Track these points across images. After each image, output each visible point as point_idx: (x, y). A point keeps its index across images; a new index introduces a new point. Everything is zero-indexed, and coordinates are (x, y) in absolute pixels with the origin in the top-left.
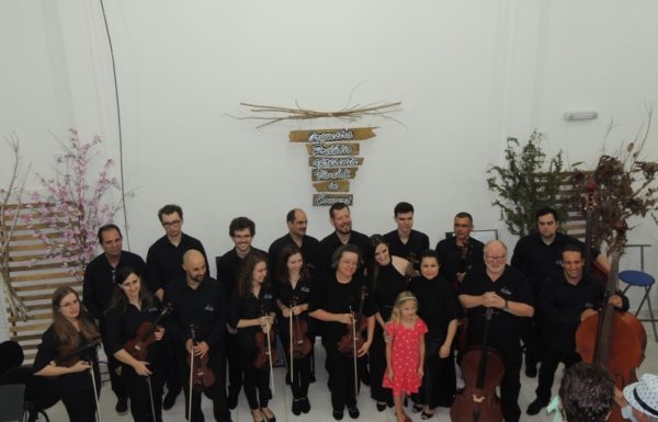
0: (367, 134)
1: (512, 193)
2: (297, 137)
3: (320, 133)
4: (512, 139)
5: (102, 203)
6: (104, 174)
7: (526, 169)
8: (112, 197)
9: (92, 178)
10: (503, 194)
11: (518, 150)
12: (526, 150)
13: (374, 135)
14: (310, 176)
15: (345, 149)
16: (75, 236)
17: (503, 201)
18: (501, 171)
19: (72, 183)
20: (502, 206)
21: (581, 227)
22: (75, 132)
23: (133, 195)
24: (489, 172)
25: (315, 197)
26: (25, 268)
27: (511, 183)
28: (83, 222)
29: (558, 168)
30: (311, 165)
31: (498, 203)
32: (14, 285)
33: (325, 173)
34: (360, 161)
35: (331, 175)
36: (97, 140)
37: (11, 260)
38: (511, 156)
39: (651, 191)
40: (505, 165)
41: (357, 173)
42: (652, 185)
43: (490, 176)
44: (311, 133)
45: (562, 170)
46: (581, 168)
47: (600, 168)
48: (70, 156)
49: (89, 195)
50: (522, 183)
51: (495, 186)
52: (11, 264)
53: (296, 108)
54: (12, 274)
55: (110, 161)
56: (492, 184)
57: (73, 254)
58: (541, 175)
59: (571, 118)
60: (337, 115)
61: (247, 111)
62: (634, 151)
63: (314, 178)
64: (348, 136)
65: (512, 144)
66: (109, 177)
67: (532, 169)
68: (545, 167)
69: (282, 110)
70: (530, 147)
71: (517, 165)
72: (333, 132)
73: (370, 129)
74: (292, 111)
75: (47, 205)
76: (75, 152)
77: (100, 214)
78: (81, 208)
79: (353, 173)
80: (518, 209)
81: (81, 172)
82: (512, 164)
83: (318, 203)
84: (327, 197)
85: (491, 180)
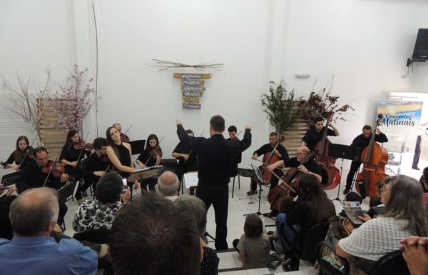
0: (208, 76)
1: (272, 108)
2: (177, 76)
3: (187, 75)
4: (272, 82)
5: (85, 102)
6: (88, 86)
7: (278, 97)
8: (91, 96)
9: (83, 88)
10: (268, 108)
11: (275, 88)
12: (278, 88)
13: (210, 77)
14: (182, 95)
15: (198, 83)
16: (73, 114)
17: (268, 110)
18: (268, 97)
19: (73, 90)
20: (268, 113)
21: (304, 126)
22: (77, 67)
23: (101, 98)
24: (262, 96)
25: (184, 104)
26: (47, 129)
27: (272, 103)
28: (78, 107)
29: (292, 97)
30: (182, 89)
31: (266, 111)
32: (42, 136)
34: (204, 89)
35: (192, 95)
36: (87, 70)
37: (41, 124)
38: (271, 91)
39: (333, 108)
40: (269, 94)
41: (203, 94)
42: (333, 106)
44: (183, 74)
45: (294, 99)
46: (303, 99)
47: (311, 98)
48: (73, 76)
49: (81, 95)
50: (277, 104)
52: (41, 127)
53: (177, 62)
54: (41, 131)
55: (92, 79)
56: (264, 103)
57: (71, 122)
58: (285, 101)
59: (299, 77)
60: (195, 67)
61: (155, 63)
62: (326, 92)
63: (184, 95)
64: (199, 77)
65: (272, 84)
66: (91, 88)
67: (281, 97)
68: (286, 97)
69: (171, 63)
70: (280, 87)
71: (275, 95)
72: (193, 75)
73: (209, 74)
74: (174, 64)
75: (61, 100)
76: (76, 75)
77: (85, 104)
78: (76, 101)
79: (201, 94)
80: (275, 115)
81: (79, 83)
82: (272, 94)
83: (185, 107)
84: (189, 104)
85: (263, 100)
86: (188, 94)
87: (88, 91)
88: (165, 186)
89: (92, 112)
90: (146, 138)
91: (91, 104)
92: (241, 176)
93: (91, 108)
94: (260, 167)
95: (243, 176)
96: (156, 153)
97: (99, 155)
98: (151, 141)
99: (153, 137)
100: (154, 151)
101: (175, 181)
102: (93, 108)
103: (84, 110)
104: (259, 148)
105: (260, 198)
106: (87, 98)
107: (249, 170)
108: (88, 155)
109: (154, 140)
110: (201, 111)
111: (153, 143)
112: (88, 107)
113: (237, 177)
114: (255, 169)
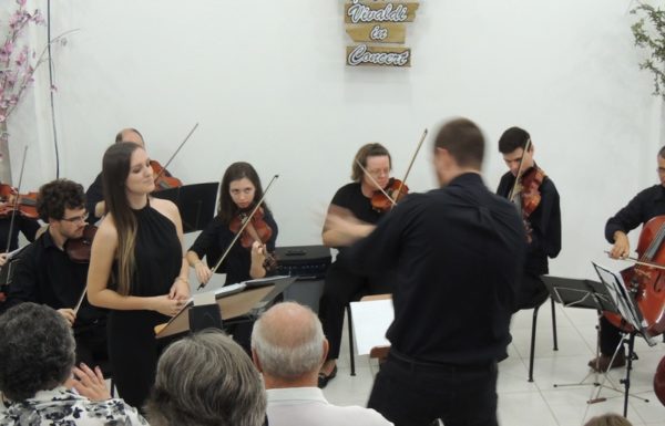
5: (14, 57)
8: (33, 37)
10: (659, 53)
14: (342, 18)
18: (654, 14)
20: (658, 72)
23: (64, 43)
24: (634, 12)
25: (350, 50)
31: (650, 65)
33: (366, 10)
35: (376, 15)
41: (417, 12)
43: (635, 19)
51: (646, 39)
56: (641, 38)
63: (348, 18)
66: (29, 9)
77: (13, 66)
79: (411, 12)
83: (354, 60)
84: (369, 51)
85: (636, 27)
86: (363, 13)
87: (22, 19)
88: (277, 351)
89: (39, 89)
90: (218, 178)
91: (33, 62)
92: (559, 306)
93: (34, 76)
94: (628, 274)
95: (566, 303)
96: (252, 230)
97: (60, 242)
98: (234, 185)
99: (239, 171)
100: (246, 221)
101: (311, 334)
102: (40, 77)
103: (11, 84)
104: (625, 204)
105: (627, 383)
106: (20, 43)
107: (588, 284)
108: (30, 237)
109: (245, 183)
110: (413, 74)
111: (242, 192)
112: (22, 72)
113: (546, 308)
114: (610, 280)
